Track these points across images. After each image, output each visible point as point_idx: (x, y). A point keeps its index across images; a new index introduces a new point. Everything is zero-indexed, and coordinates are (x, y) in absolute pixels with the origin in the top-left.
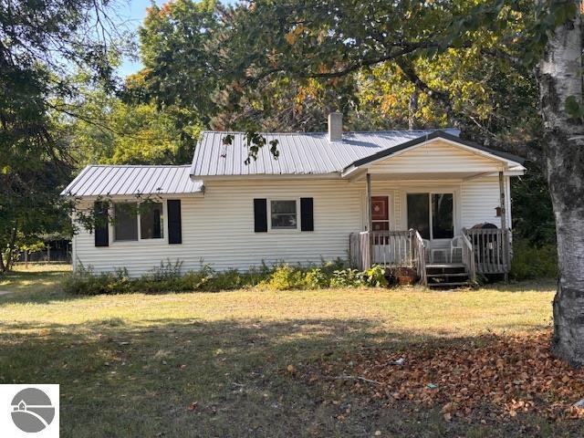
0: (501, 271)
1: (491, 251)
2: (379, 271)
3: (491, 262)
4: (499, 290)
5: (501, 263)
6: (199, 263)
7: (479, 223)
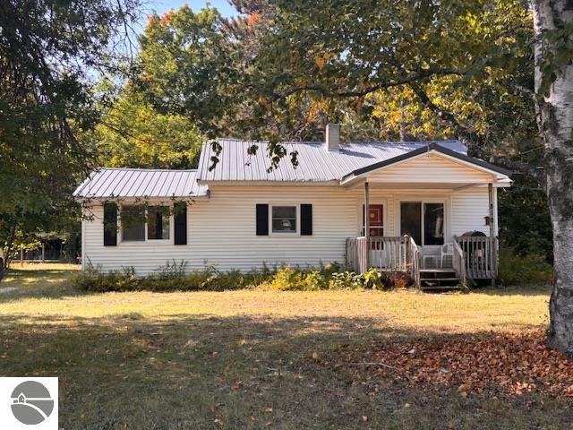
0: (489, 277)
1: (479, 258)
2: (375, 274)
3: (480, 268)
4: (488, 294)
5: (489, 268)
6: (202, 264)
7: (469, 231)
